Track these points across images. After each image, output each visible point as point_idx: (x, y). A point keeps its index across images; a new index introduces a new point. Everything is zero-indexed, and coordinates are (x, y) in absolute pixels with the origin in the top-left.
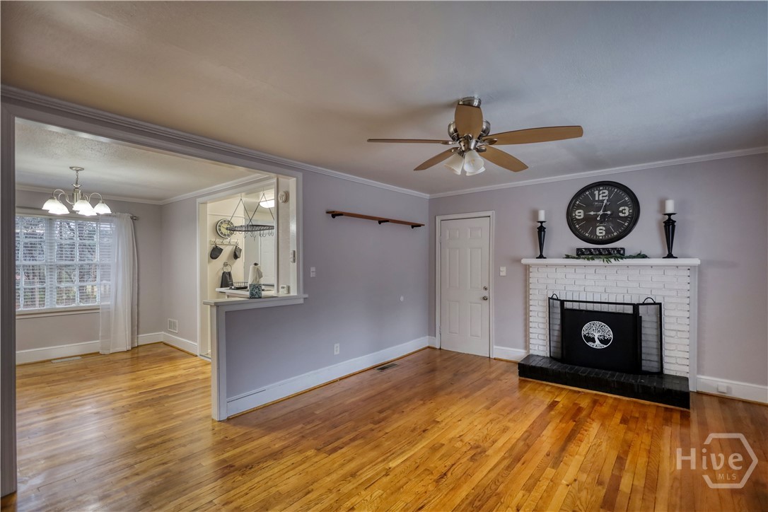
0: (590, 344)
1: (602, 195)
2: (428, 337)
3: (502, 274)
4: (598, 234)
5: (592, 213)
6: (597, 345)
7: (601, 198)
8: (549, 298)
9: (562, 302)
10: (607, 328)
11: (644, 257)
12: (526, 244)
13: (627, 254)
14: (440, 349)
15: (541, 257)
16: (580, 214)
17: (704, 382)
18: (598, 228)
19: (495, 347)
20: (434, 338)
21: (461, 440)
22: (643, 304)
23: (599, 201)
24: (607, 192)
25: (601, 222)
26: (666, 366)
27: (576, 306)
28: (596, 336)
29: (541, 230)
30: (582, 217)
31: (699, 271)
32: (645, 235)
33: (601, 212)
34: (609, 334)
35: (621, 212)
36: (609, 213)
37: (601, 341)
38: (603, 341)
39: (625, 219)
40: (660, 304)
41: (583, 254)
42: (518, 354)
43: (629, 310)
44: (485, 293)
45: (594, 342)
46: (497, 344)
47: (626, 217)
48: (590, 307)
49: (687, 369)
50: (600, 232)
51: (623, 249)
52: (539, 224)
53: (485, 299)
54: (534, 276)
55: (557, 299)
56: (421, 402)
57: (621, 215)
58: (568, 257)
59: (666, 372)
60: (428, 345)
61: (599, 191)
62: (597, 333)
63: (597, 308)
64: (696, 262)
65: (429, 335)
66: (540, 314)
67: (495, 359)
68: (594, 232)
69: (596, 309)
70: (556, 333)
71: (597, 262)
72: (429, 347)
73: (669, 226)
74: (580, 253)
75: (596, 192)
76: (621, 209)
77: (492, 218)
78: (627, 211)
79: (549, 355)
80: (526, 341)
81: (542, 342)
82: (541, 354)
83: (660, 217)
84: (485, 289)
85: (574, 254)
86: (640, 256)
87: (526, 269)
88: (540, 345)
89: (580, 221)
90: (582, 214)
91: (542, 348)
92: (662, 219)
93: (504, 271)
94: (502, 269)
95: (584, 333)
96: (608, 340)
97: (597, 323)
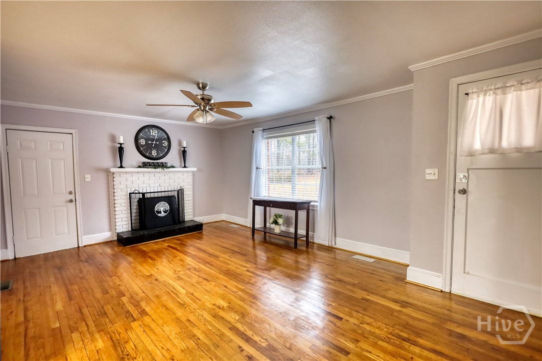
0: (159, 215)
1: (154, 132)
3: (86, 180)
4: (153, 154)
5: (150, 142)
6: (163, 214)
7: (154, 134)
8: (130, 194)
9: (143, 194)
10: (167, 204)
11: (175, 167)
12: (107, 160)
14: (15, 259)
15: (121, 167)
16: (142, 142)
17: (199, 219)
18: (153, 151)
19: (83, 237)
20: (5, 250)
22: (180, 190)
23: (153, 136)
24: (157, 132)
25: (154, 148)
26: (185, 217)
27: (152, 195)
28: (162, 209)
29: (121, 150)
30: (144, 144)
31: (193, 173)
32: (173, 157)
33: (154, 142)
34: (167, 207)
36: (158, 143)
37: (165, 212)
40: (183, 189)
41: (146, 165)
42: (106, 235)
43: (174, 194)
44: (72, 197)
45: (161, 213)
46: (84, 235)
47: (166, 146)
48: (156, 195)
49: (192, 216)
50: (154, 153)
51: (166, 163)
52: (119, 145)
53: (71, 201)
54: (117, 179)
55: (139, 193)
57: (163, 145)
58: (140, 167)
59: (185, 220)
61: (153, 130)
62: (162, 208)
63: (163, 194)
64: (195, 169)
66: (123, 205)
67: (85, 246)
68: (151, 153)
69: (156, 196)
70: (134, 215)
71: (159, 170)
73: (184, 153)
74: (145, 165)
75: (151, 131)
76: (163, 142)
77: (74, 135)
78: (166, 143)
79: (130, 229)
80: (110, 226)
81: (124, 223)
82: (125, 230)
83: (178, 148)
84: (70, 193)
85: (141, 165)
86: (173, 167)
87: (108, 176)
88: (124, 225)
89: (143, 146)
90: (144, 142)
91: (124, 226)
92: (180, 149)
93: (88, 178)
94: (86, 176)
95: (156, 209)
96: (167, 211)
97: (162, 203)
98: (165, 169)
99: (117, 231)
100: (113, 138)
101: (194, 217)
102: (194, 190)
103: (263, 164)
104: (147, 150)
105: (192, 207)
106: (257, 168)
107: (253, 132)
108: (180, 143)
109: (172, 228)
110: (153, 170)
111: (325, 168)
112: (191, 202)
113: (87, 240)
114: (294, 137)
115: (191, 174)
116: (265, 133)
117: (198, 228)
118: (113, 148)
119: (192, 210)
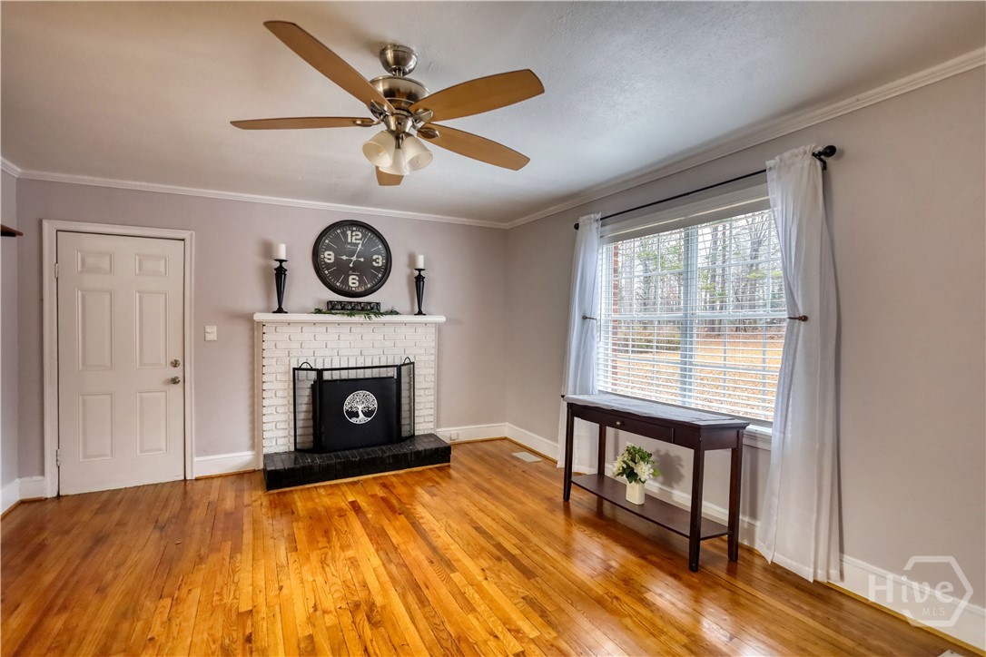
0: (353, 420)
1: (354, 237)
2: (17, 480)
3: (209, 337)
4: (351, 285)
5: (344, 258)
6: (362, 419)
7: (354, 241)
8: (294, 369)
9: (320, 372)
10: (372, 397)
11: (397, 313)
12: (252, 295)
13: (383, 309)
14: (59, 496)
15: (280, 310)
16: (329, 257)
17: (448, 433)
18: (351, 277)
19: (196, 459)
20: (40, 478)
21: (325, 612)
22: (404, 365)
23: (351, 244)
24: (361, 236)
25: (354, 269)
26: (417, 427)
27: (336, 375)
28: (360, 408)
29: (280, 273)
30: (332, 261)
31: (439, 328)
32: (394, 292)
33: (354, 258)
34: (372, 402)
35: (375, 260)
36: (362, 260)
37: (366, 414)
38: (367, 414)
39: (378, 269)
40: (413, 363)
41: (333, 309)
42: (241, 458)
43: (392, 373)
44: (177, 372)
45: (358, 416)
46: (198, 456)
47: (380, 268)
48: (352, 375)
49: (431, 425)
50: (353, 282)
51: (378, 304)
52: (278, 264)
53: (175, 381)
54: (270, 337)
55: (311, 369)
56: (168, 601)
57: (374, 263)
58: (319, 311)
59: (417, 433)
60: (18, 498)
61: (352, 231)
62: (361, 405)
63: (360, 374)
64: (442, 319)
65: (20, 477)
66: (280, 394)
67: (197, 479)
68: (346, 281)
69: (351, 377)
70: (301, 416)
71: (358, 318)
72: (22, 502)
73: (419, 281)
74: (332, 307)
75: (349, 233)
76: (374, 257)
77: (188, 241)
78: (380, 261)
79: (292, 449)
80: (253, 438)
81: (281, 433)
82: (281, 449)
83: (408, 271)
84: (175, 364)
85: (324, 308)
86: (393, 312)
87: (253, 330)
88: (279, 437)
89: (328, 266)
90: (332, 257)
91: (281, 441)
92: (412, 273)
93: (212, 333)
94: (208, 329)
95: (346, 408)
96: (372, 411)
97: (361, 393)
98: (373, 316)
99: (266, 451)
100: (267, 250)
101: (438, 425)
102: (439, 366)
103: (602, 308)
104: (336, 274)
105: (432, 405)
106: (585, 318)
107: (577, 227)
108: (412, 259)
109: (377, 452)
110: (345, 318)
111: (804, 319)
112: (432, 392)
113: (205, 465)
114: (691, 230)
115: (433, 330)
116: (607, 228)
117: (440, 455)
118: (265, 269)
119: (432, 412)
